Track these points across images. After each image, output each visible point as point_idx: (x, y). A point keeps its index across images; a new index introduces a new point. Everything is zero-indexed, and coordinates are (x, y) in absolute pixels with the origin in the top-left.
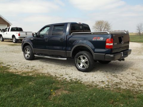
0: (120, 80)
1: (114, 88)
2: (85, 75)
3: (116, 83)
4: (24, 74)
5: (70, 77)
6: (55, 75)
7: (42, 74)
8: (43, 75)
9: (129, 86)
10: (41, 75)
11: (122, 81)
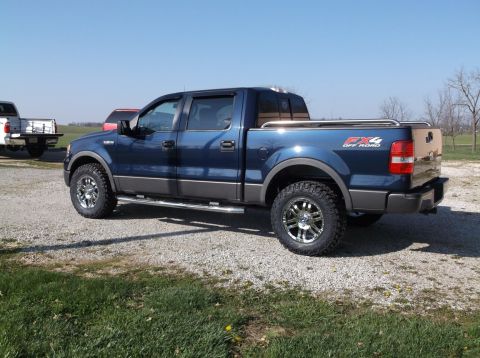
0: (432, 283)
1: (428, 308)
2: (309, 269)
3: (425, 291)
4: (88, 271)
5: (261, 278)
6: (205, 273)
7: (156, 270)
8: (160, 272)
9: (470, 300)
10: (152, 273)
11: (439, 284)
